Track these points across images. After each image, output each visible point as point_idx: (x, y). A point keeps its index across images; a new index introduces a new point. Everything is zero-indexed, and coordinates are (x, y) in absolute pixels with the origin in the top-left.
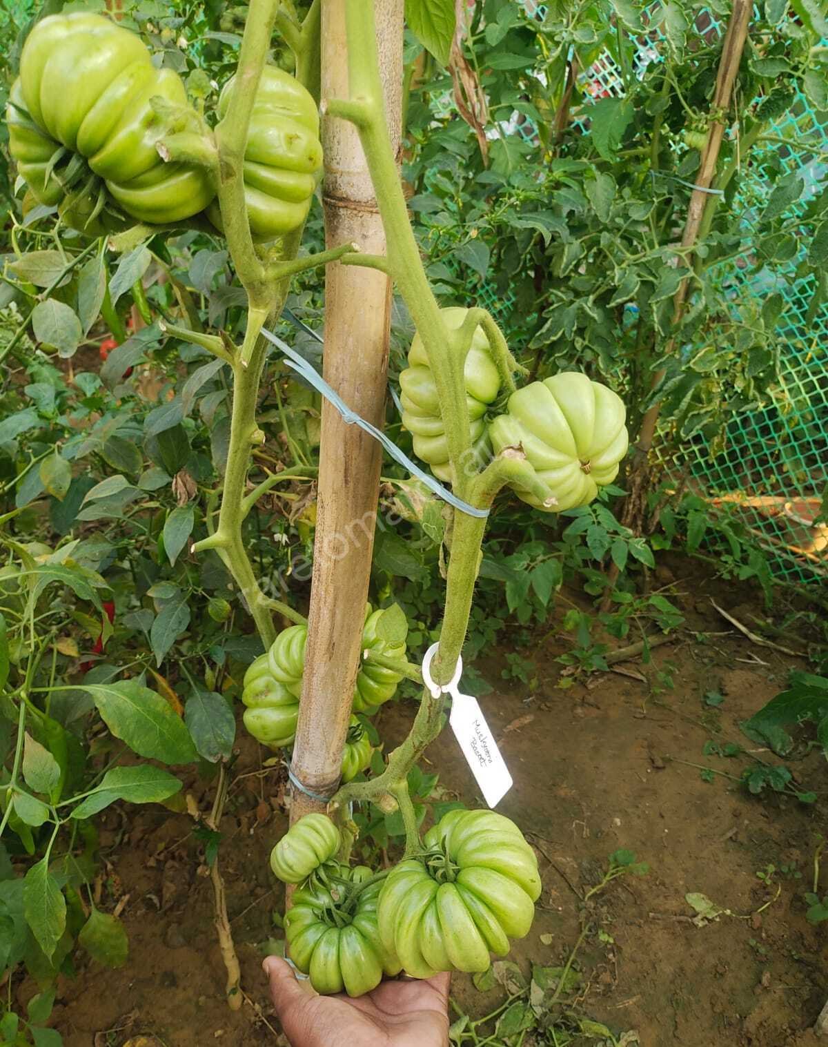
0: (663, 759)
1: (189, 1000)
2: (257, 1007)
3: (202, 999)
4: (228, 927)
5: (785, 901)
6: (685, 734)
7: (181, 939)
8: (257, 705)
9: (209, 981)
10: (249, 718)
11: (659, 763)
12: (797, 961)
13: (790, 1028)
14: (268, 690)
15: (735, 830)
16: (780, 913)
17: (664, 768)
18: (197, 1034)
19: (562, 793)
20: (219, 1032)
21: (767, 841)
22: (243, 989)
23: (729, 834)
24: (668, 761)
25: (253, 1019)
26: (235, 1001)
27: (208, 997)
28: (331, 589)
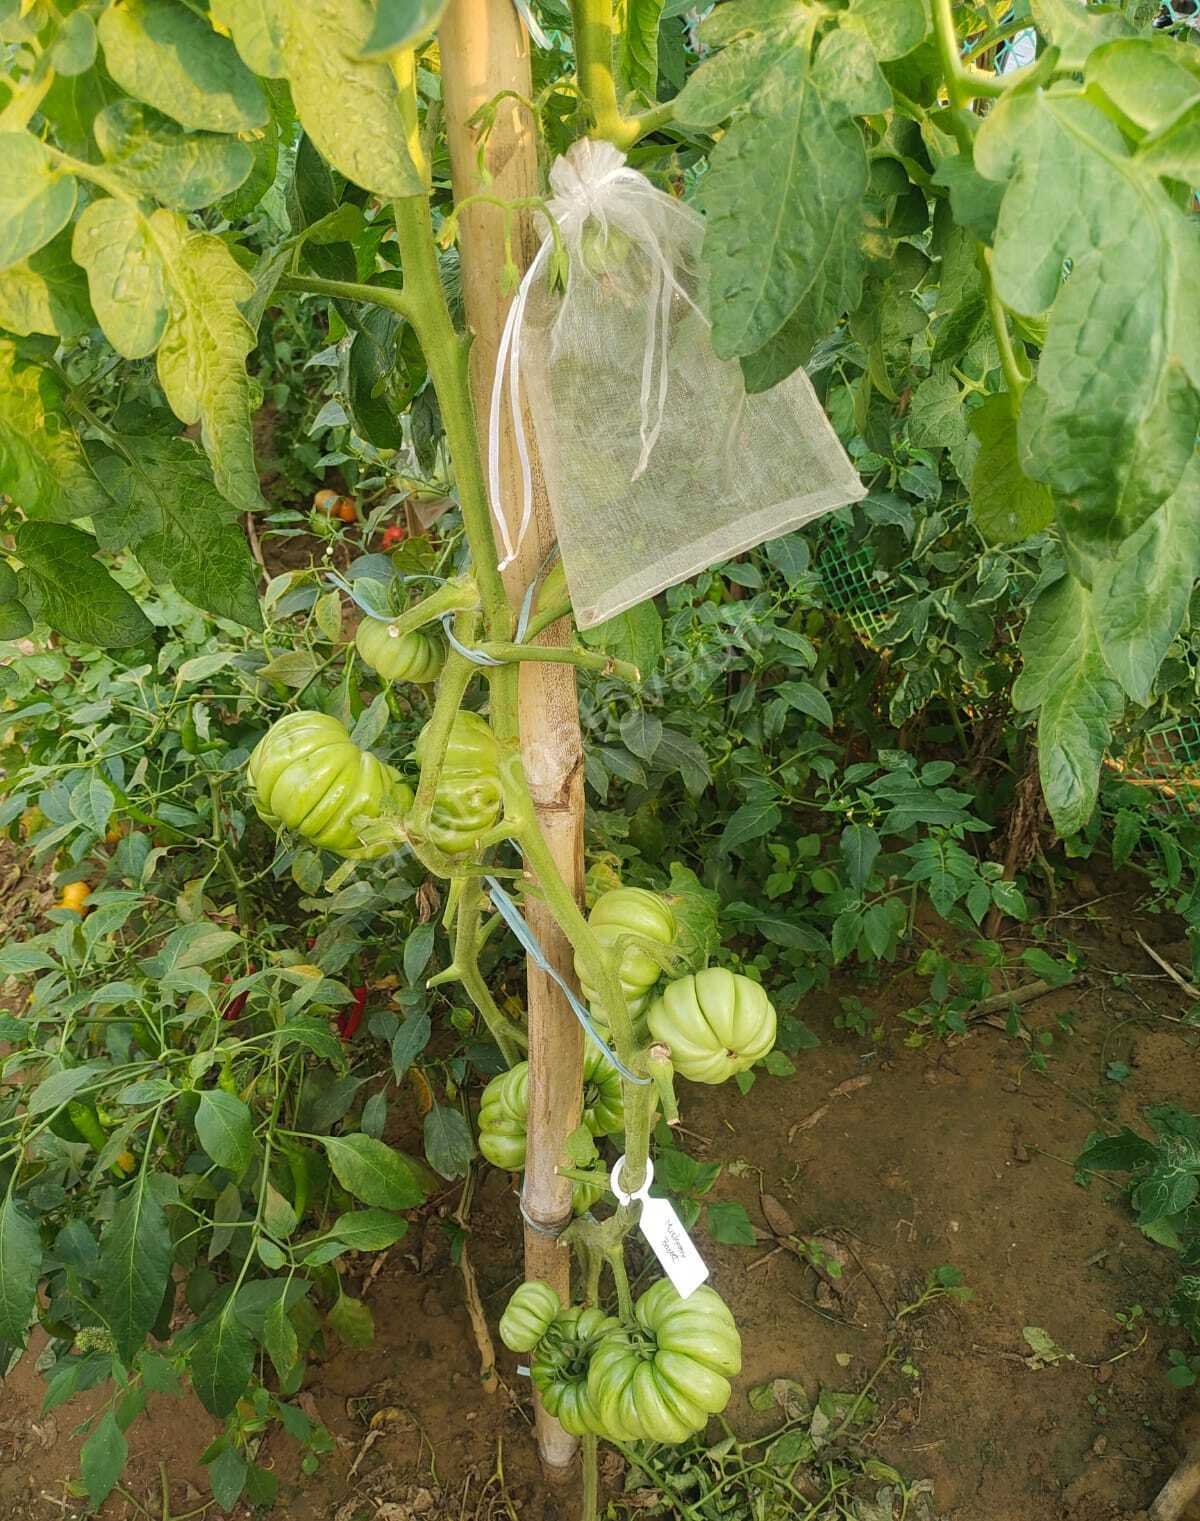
0: (1028, 1150)
1: (442, 1376)
2: (512, 1393)
3: (457, 1376)
4: (480, 1311)
5: (1149, 1352)
6: (1066, 1118)
7: (439, 1307)
8: (491, 1132)
9: (464, 1357)
10: (484, 1141)
11: (1023, 1155)
12: (1149, 1428)
13: (1119, 1507)
14: (502, 1117)
15: (1105, 1253)
16: (1141, 1366)
17: (1028, 1162)
18: (449, 1413)
19: (891, 1182)
20: (471, 1415)
21: (1145, 1273)
22: (500, 1372)
23: (1097, 1258)
24: (1033, 1153)
25: (507, 1405)
26: (490, 1385)
27: (463, 1375)
28: (543, 1068)
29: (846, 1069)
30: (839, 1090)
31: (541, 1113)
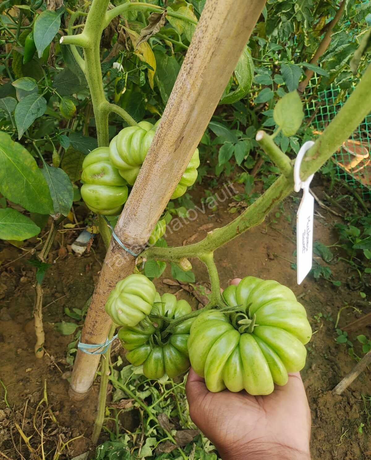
0: (274, 255)
1: (10, 350)
2: (52, 358)
3: (19, 350)
4: (41, 315)
5: (324, 330)
6: (285, 245)
7: (8, 316)
8: (93, 183)
9: (24, 341)
10: (86, 191)
11: (272, 257)
12: (327, 359)
13: (321, 390)
14: (103, 172)
15: (304, 294)
16: (321, 336)
17: (273, 259)
18: (15, 369)
19: (224, 265)
20: (29, 370)
21: (317, 301)
22: (45, 347)
23: (301, 296)
24: (276, 256)
25: (49, 364)
26: (40, 355)
27: (23, 349)
29: (203, 220)
30: (201, 228)
31: (174, 139)
